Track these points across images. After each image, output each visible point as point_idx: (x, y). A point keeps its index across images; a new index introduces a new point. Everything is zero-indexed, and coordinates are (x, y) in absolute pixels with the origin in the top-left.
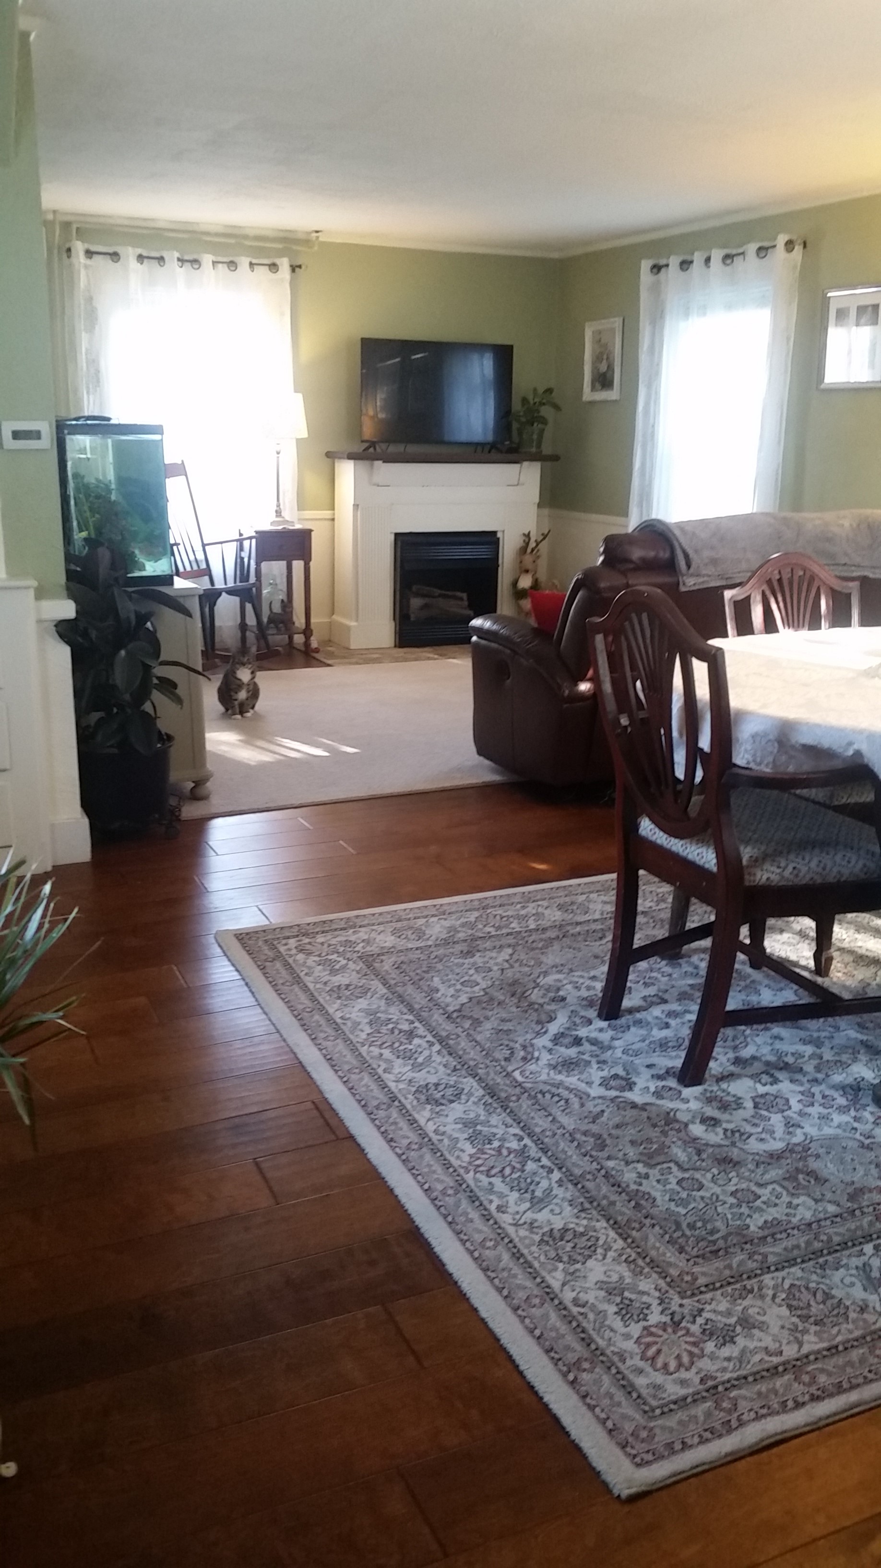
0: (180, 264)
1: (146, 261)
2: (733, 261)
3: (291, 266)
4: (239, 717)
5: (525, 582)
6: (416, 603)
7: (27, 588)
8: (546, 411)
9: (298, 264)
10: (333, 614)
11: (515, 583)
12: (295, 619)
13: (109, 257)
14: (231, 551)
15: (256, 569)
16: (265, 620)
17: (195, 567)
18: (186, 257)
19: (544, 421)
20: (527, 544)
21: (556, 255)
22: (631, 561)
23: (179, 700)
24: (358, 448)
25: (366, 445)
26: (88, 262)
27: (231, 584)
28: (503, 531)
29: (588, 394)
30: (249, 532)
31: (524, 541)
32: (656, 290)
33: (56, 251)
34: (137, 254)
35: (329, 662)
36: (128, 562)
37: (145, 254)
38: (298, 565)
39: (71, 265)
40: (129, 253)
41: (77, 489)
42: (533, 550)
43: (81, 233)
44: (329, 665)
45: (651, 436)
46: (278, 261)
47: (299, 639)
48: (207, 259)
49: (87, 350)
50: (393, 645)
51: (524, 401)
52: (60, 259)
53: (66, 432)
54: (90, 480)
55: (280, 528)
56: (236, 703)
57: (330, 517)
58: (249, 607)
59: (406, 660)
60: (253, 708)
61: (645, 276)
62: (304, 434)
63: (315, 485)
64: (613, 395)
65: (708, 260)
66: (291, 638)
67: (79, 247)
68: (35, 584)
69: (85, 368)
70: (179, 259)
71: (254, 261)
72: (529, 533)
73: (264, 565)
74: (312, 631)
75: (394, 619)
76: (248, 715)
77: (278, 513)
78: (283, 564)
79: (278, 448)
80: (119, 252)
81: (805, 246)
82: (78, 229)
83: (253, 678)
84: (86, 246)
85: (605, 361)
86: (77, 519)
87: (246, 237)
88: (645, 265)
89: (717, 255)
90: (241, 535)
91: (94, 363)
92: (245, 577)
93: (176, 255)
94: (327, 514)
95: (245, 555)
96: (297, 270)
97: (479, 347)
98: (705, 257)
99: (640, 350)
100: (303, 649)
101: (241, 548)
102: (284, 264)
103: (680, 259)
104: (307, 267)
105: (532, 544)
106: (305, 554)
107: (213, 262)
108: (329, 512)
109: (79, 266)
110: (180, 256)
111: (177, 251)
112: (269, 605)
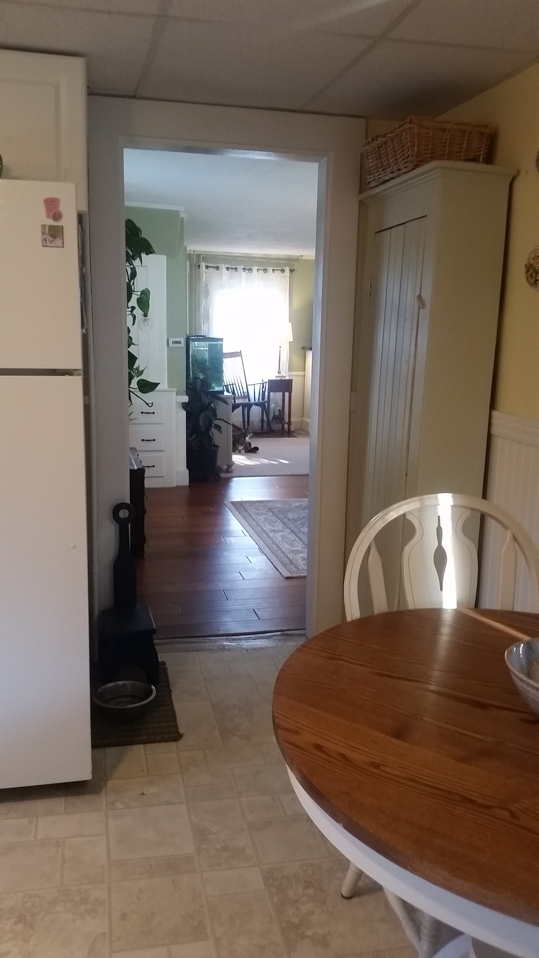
0: (244, 270)
1: (230, 270)
3: (290, 270)
7: (174, 391)
9: (293, 269)
10: (303, 416)
12: (284, 418)
13: (215, 268)
14: (258, 388)
15: (268, 396)
17: (243, 394)
18: (246, 268)
23: (221, 432)
26: (207, 270)
27: (257, 401)
30: (266, 380)
33: (194, 266)
34: (226, 267)
36: (209, 386)
37: (229, 267)
38: (287, 394)
39: (200, 272)
40: (223, 267)
41: (192, 360)
43: (204, 259)
44: (297, 437)
46: (285, 268)
47: (286, 426)
48: (255, 268)
49: (204, 306)
52: (195, 269)
53: (190, 341)
54: (199, 357)
55: (279, 378)
57: (303, 375)
58: (264, 412)
62: (292, 340)
63: (297, 360)
66: (282, 426)
67: (203, 265)
68: (176, 390)
69: (202, 314)
71: (275, 269)
73: (271, 393)
74: (291, 424)
77: (279, 372)
78: (281, 394)
79: (280, 346)
80: (219, 266)
82: (203, 257)
84: (206, 264)
86: (192, 371)
87: (272, 259)
90: (263, 381)
91: (207, 311)
92: (263, 398)
93: (242, 267)
94: (302, 373)
95: (264, 389)
96: (293, 272)
100: (287, 431)
101: (263, 386)
102: (287, 269)
104: (297, 270)
106: (290, 389)
107: (257, 269)
108: (303, 372)
109: (203, 272)
110: (244, 268)
111: (243, 265)
112: (273, 412)
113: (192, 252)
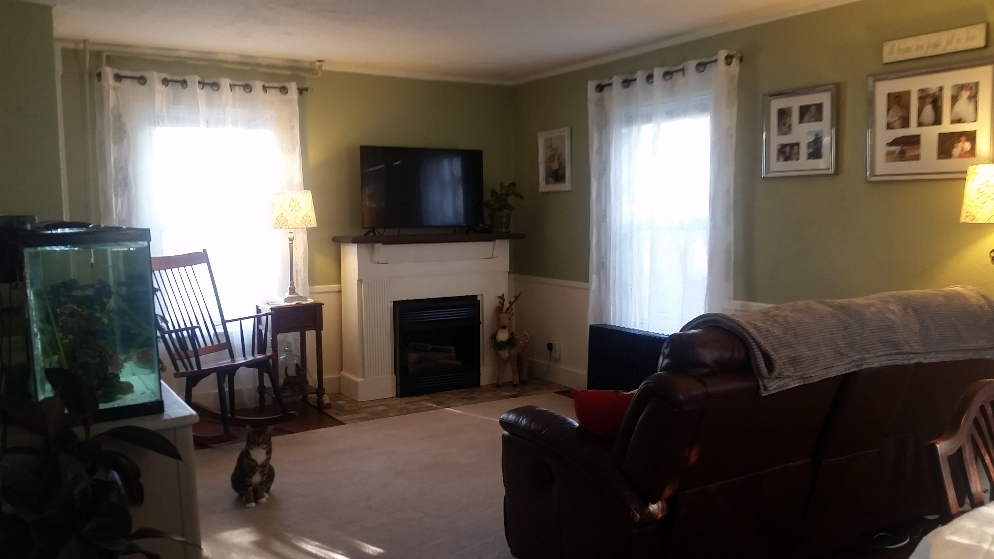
0: (201, 86)
1: (170, 83)
2: (671, 78)
3: (299, 89)
4: (253, 504)
5: (503, 336)
6: (413, 357)
8: (511, 200)
9: (305, 87)
10: (341, 369)
11: (494, 337)
12: (308, 378)
13: (136, 81)
14: (248, 326)
16: (281, 382)
17: (216, 342)
18: (206, 81)
19: (511, 208)
20: (503, 304)
21: (510, 83)
22: (705, 365)
24: (359, 233)
25: (367, 230)
26: (117, 85)
27: (250, 358)
28: (482, 295)
29: (543, 186)
30: (266, 309)
31: (500, 302)
32: (601, 103)
33: (87, 76)
34: (162, 78)
35: (341, 419)
37: (169, 77)
38: (310, 335)
39: (101, 88)
40: (155, 77)
42: (508, 309)
43: (111, 60)
44: (341, 423)
45: (604, 218)
46: (288, 85)
47: (312, 398)
48: (225, 82)
49: (115, 159)
50: (395, 395)
51: (493, 192)
52: (91, 83)
55: (294, 303)
56: (251, 489)
57: (337, 290)
58: (266, 376)
59: (409, 412)
60: (267, 491)
61: (592, 94)
62: (313, 224)
63: (324, 264)
64: (566, 186)
65: (650, 78)
66: (305, 397)
67: (109, 72)
69: (113, 175)
70: (199, 83)
71: (266, 85)
72: (503, 295)
73: (279, 336)
74: (324, 390)
75: (395, 373)
76: (264, 500)
77: (292, 290)
78: (297, 334)
79: (291, 236)
80: (145, 76)
81: (741, 60)
82: (108, 57)
83: (268, 459)
84: (116, 71)
85: (556, 161)
87: (259, 65)
88: (591, 85)
89: (658, 73)
90: (259, 312)
91: (122, 170)
92: (262, 349)
93: (197, 79)
94: (335, 287)
95: (262, 327)
96: (304, 92)
97: (450, 153)
98: (647, 74)
99: (590, 151)
100: (316, 405)
101: (259, 322)
102: (293, 87)
103: (623, 78)
104: (312, 90)
105: (506, 305)
106: (317, 324)
107: (230, 84)
108: (337, 285)
109: (109, 88)
110: (201, 80)
111: (198, 75)
112: (284, 371)
113: (81, 46)
